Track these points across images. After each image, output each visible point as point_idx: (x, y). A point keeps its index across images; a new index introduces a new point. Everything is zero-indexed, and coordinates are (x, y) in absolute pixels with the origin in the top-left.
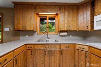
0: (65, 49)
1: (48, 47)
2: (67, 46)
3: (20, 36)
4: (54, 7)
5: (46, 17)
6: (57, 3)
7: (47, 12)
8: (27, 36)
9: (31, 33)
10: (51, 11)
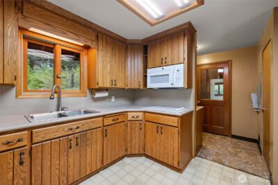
2: (114, 118)
5: (54, 44)
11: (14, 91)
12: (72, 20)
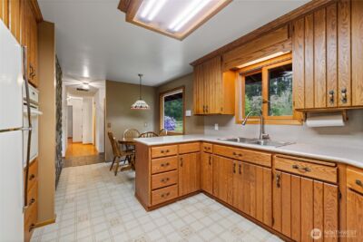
0: (291, 173)
1: (240, 155)
2: (298, 163)
3: (205, 127)
4: (270, 35)
5: (261, 69)
6: (278, 19)
7: (250, 59)
8: (216, 127)
9: (223, 119)
10: (262, 53)
11: (234, 120)
12: (258, 37)
